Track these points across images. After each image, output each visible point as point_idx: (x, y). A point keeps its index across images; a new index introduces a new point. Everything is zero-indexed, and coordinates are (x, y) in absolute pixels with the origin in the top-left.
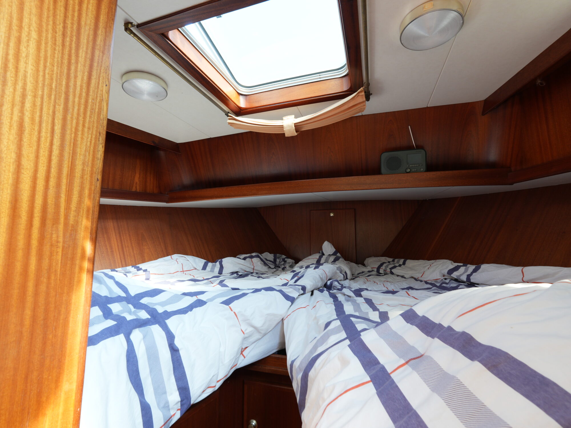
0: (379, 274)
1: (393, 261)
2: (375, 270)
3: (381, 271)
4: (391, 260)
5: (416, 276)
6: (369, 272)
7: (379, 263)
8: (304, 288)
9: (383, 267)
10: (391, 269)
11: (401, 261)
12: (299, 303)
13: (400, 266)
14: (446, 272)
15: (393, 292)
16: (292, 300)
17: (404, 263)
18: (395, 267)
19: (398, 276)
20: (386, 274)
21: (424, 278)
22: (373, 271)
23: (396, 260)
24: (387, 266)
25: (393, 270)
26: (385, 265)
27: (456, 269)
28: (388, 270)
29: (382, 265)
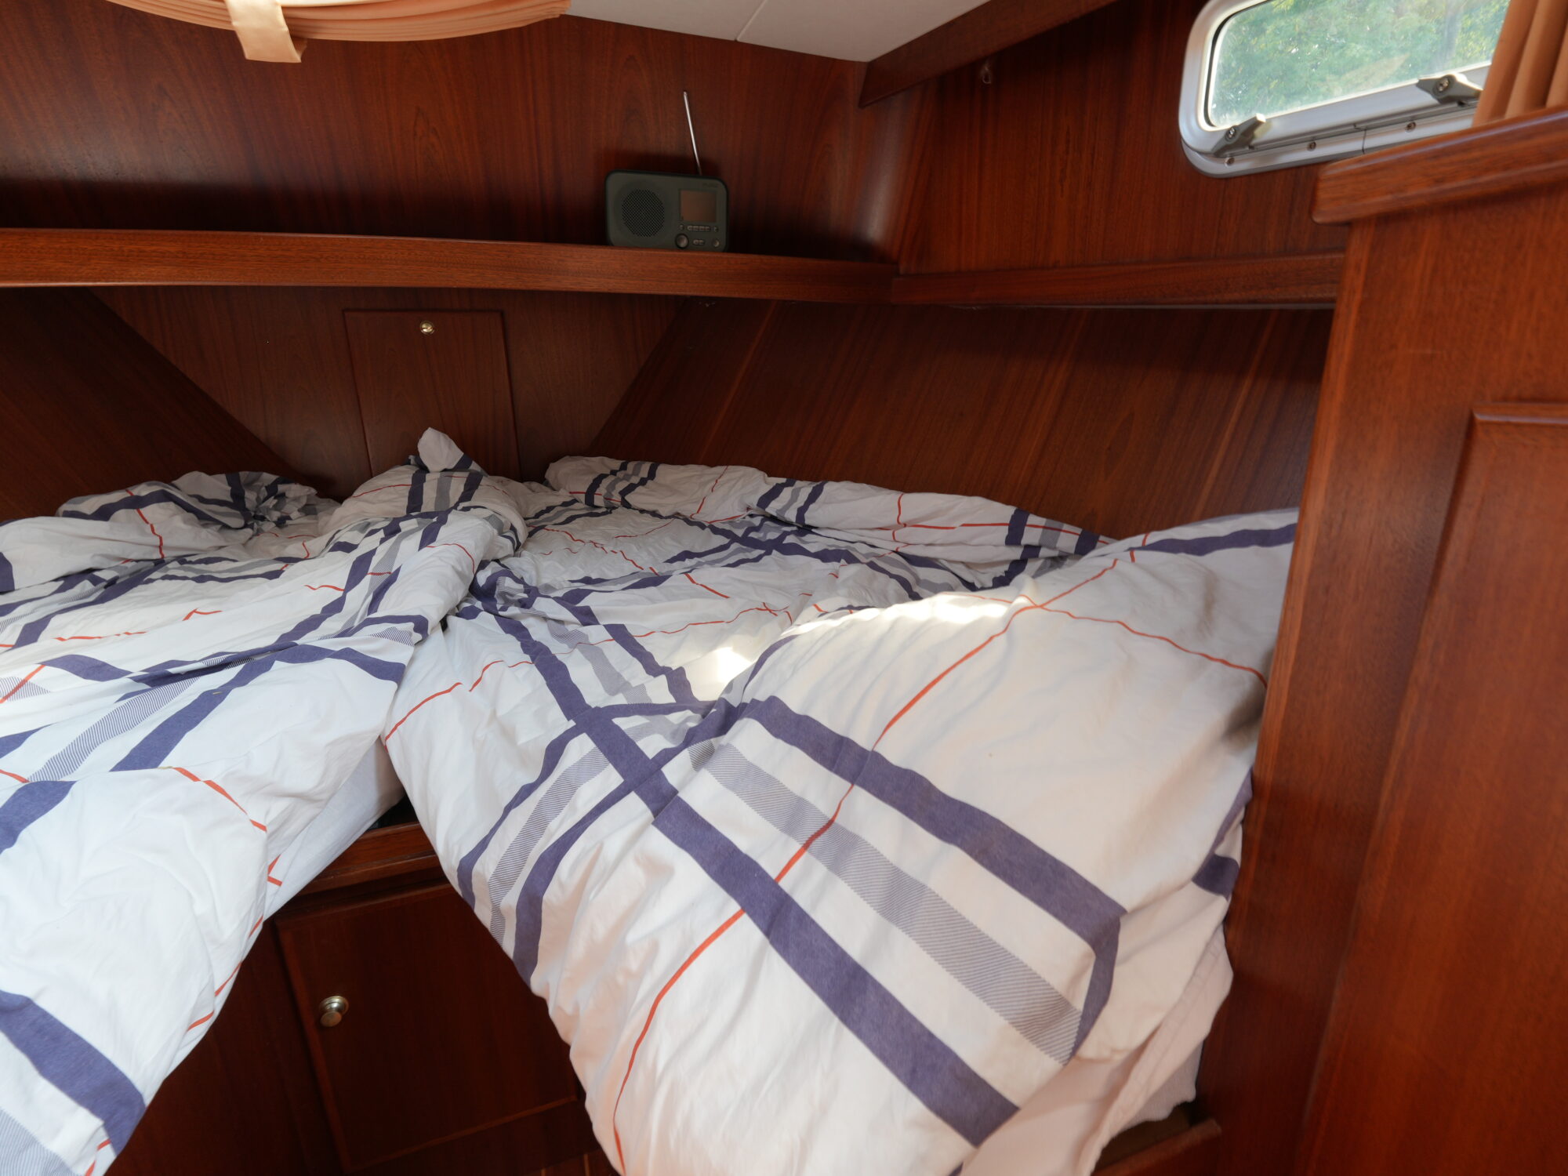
0: (593, 511)
1: (623, 467)
2: (582, 497)
3: (598, 500)
4: (616, 464)
5: (688, 510)
6: (565, 504)
7: (590, 479)
8: (421, 625)
9: (602, 489)
10: (623, 493)
11: (645, 468)
12: (412, 676)
13: (643, 482)
14: (753, 500)
16: (393, 672)
17: (652, 475)
18: (631, 488)
19: (642, 511)
20: (610, 509)
21: (704, 518)
22: (575, 501)
23: (631, 466)
24: (612, 487)
25: (629, 498)
26: (605, 483)
27: (774, 493)
28: (617, 497)
29: (596, 482)
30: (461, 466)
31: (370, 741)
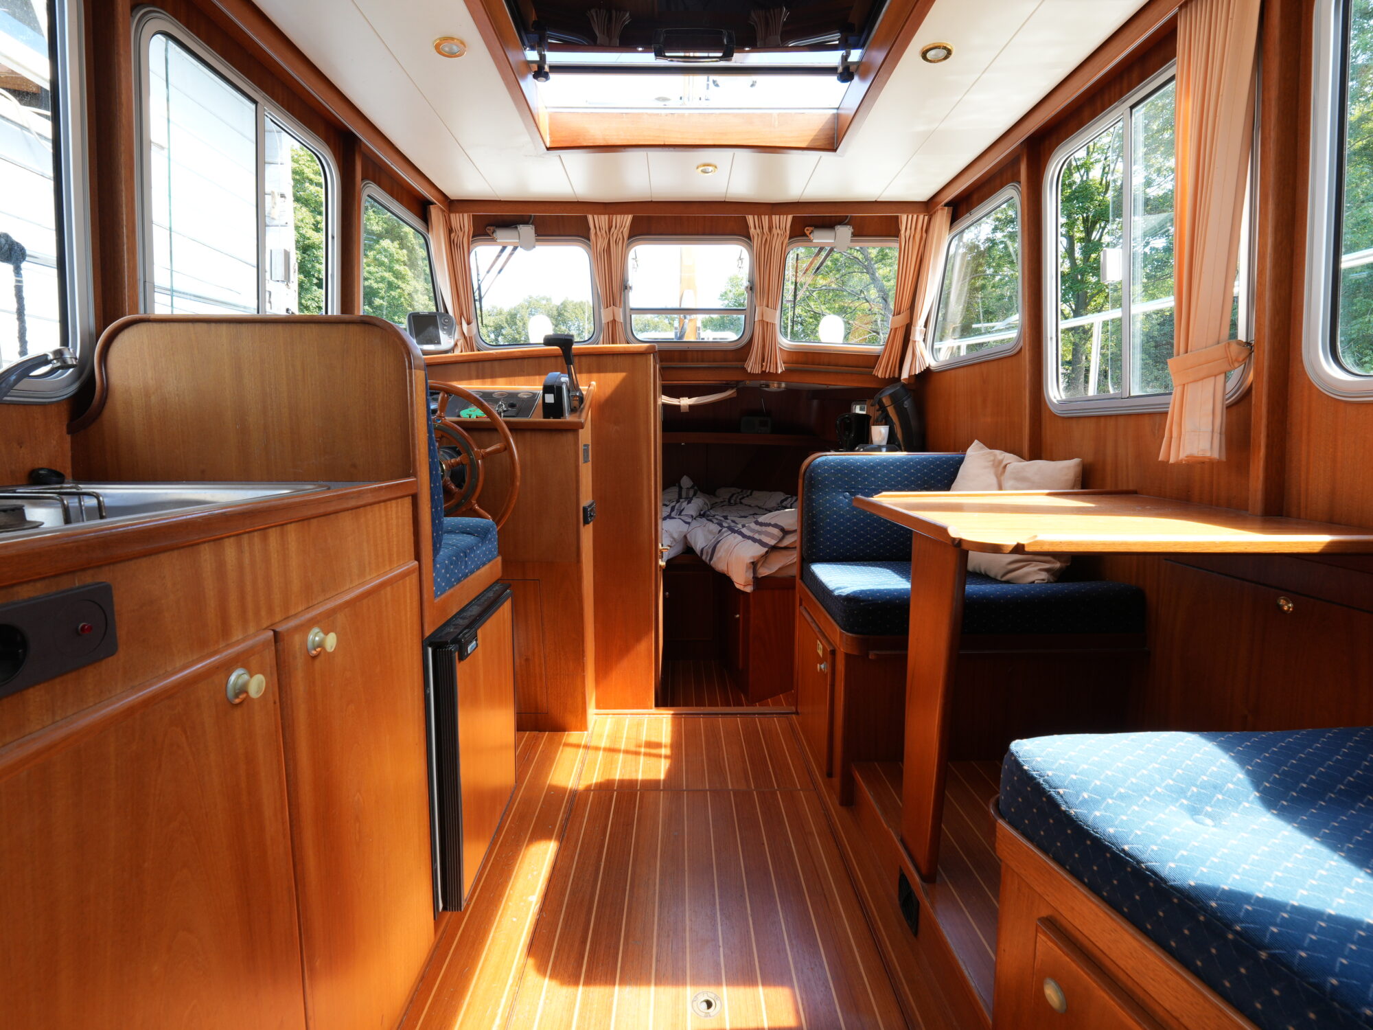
0: (730, 504)
1: (742, 491)
2: (727, 500)
3: (732, 501)
4: (740, 490)
5: (760, 504)
6: (722, 502)
7: (730, 495)
8: (692, 516)
9: (734, 498)
10: (740, 499)
11: (749, 491)
12: (692, 524)
13: (748, 496)
14: (779, 501)
15: (745, 517)
16: (689, 523)
17: (751, 494)
18: (743, 498)
19: (746, 505)
20: (736, 504)
21: (764, 507)
22: (724, 501)
23: (744, 491)
24: (737, 497)
25: (743, 501)
26: (735, 496)
27: (786, 499)
28: (738, 500)
29: (733, 495)
30: (692, 487)
31: (683, 535)
